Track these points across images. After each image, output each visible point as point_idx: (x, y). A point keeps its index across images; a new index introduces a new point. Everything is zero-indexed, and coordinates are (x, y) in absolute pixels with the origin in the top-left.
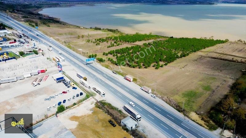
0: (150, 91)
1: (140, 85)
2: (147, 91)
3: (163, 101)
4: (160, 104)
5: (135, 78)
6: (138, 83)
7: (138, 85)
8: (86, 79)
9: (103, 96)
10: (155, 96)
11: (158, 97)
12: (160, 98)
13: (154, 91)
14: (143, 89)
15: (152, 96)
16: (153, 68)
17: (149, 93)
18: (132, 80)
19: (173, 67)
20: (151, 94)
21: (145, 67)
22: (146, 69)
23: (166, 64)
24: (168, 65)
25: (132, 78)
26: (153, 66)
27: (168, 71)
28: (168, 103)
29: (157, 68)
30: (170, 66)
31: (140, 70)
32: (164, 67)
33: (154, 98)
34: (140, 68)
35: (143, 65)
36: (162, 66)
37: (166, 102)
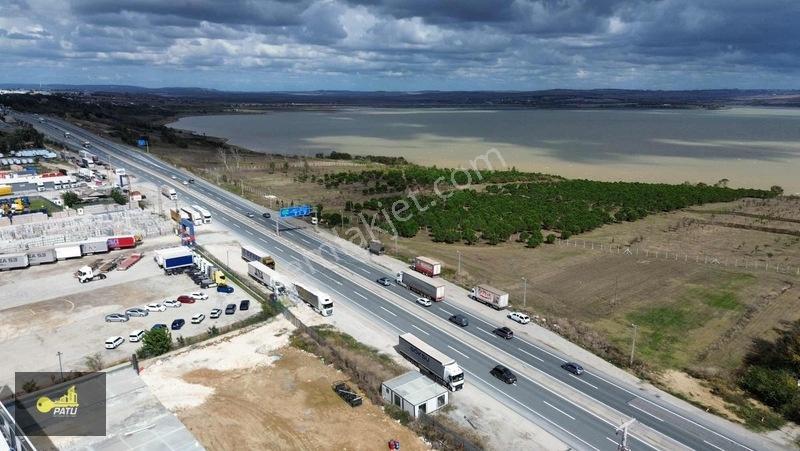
0: (504, 300)
1: (469, 287)
2: (491, 301)
3: (552, 333)
4: (540, 341)
5: (449, 266)
6: (462, 281)
7: (461, 286)
8: (273, 263)
9: (325, 311)
10: (524, 316)
11: (536, 322)
12: (541, 324)
13: (521, 303)
14: (478, 296)
15: (510, 317)
16: (518, 245)
17: (498, 309)
18: (439, 272)
19: (589, 244)
20: (506, 312)
21: (488, 241)
22: (492, 247)
23: (564, 237)
24: (573, 238)
25: (439, 267)
26: (517, 241)
27: (574, 254)
28: (573, 340)
29: (531, 245)
30: (580, 243)
31: (470, 248)
32: (559, 244)
33: (520, 322)
34: (469, 244)
35: (483, 237)
36: (550, 241)
37: (567, 337)
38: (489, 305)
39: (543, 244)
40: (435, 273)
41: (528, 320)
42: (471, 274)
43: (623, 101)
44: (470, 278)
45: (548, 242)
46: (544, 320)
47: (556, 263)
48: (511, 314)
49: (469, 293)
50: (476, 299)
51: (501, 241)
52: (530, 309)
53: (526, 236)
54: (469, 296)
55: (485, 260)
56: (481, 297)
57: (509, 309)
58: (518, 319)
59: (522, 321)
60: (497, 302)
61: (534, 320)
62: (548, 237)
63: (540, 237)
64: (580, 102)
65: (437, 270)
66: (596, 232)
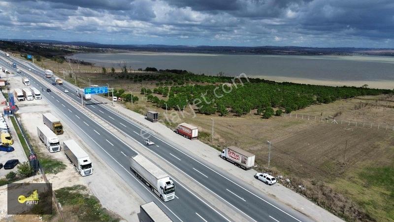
0: (251, 161)
1: (220, 148)
2: (239, 162)
3: (298, 195)
4: (289, 205)
5: (206, 131)
6: (214, 143)
7: (213, 146)
8: (61, 127)
9: (82, 172)
10: (271, 177)
11: (281, 183)
12: (286, 184)
13: (265, 163)
14: (228, 156)
15: (257, 178)
16: (256, 117)
17: (246, 169)
18: (196, 135)
19: (306, 117)
20: (253, 172)
21: (235, 114)
22: (238, 118)
23: (288, 112)
24: (293, 113)
25: (197, 131)
26: (255, 114)
27: (296, 123)
28: (322, 205)
29: (266, 117)
30: (299, 116)
31: (222, 118)
32: (285, 116)
33: (267, 183)
34: (221, 116)
35: (232, 112)
36: (278, 114)
37: (314, 200)
38: (237, 165)
39: (274, 116)
40: (193, 136)
41: (275, 181)
42: (222, 137)
43: (299, 52)
44: (221, 140)
45: (277, 115)
46: (288, 180)
47: (286, 129)
48: (258, 174)
49: (220, 153)
50: (225, 159)
51: (244, 114)
52: (274, 169)
53: (262, 111)
54: (220, 156)
55: (233, 126)
56: (230, 158)
57: (255, 169)
58: (265, 180)
59: (269, 182)
60: (245, 163)
61: (279, 181)
62: (277, 111)
63: (272, 111)
64: (278, 52)
65: (195, 133)
66: (307, 109)
